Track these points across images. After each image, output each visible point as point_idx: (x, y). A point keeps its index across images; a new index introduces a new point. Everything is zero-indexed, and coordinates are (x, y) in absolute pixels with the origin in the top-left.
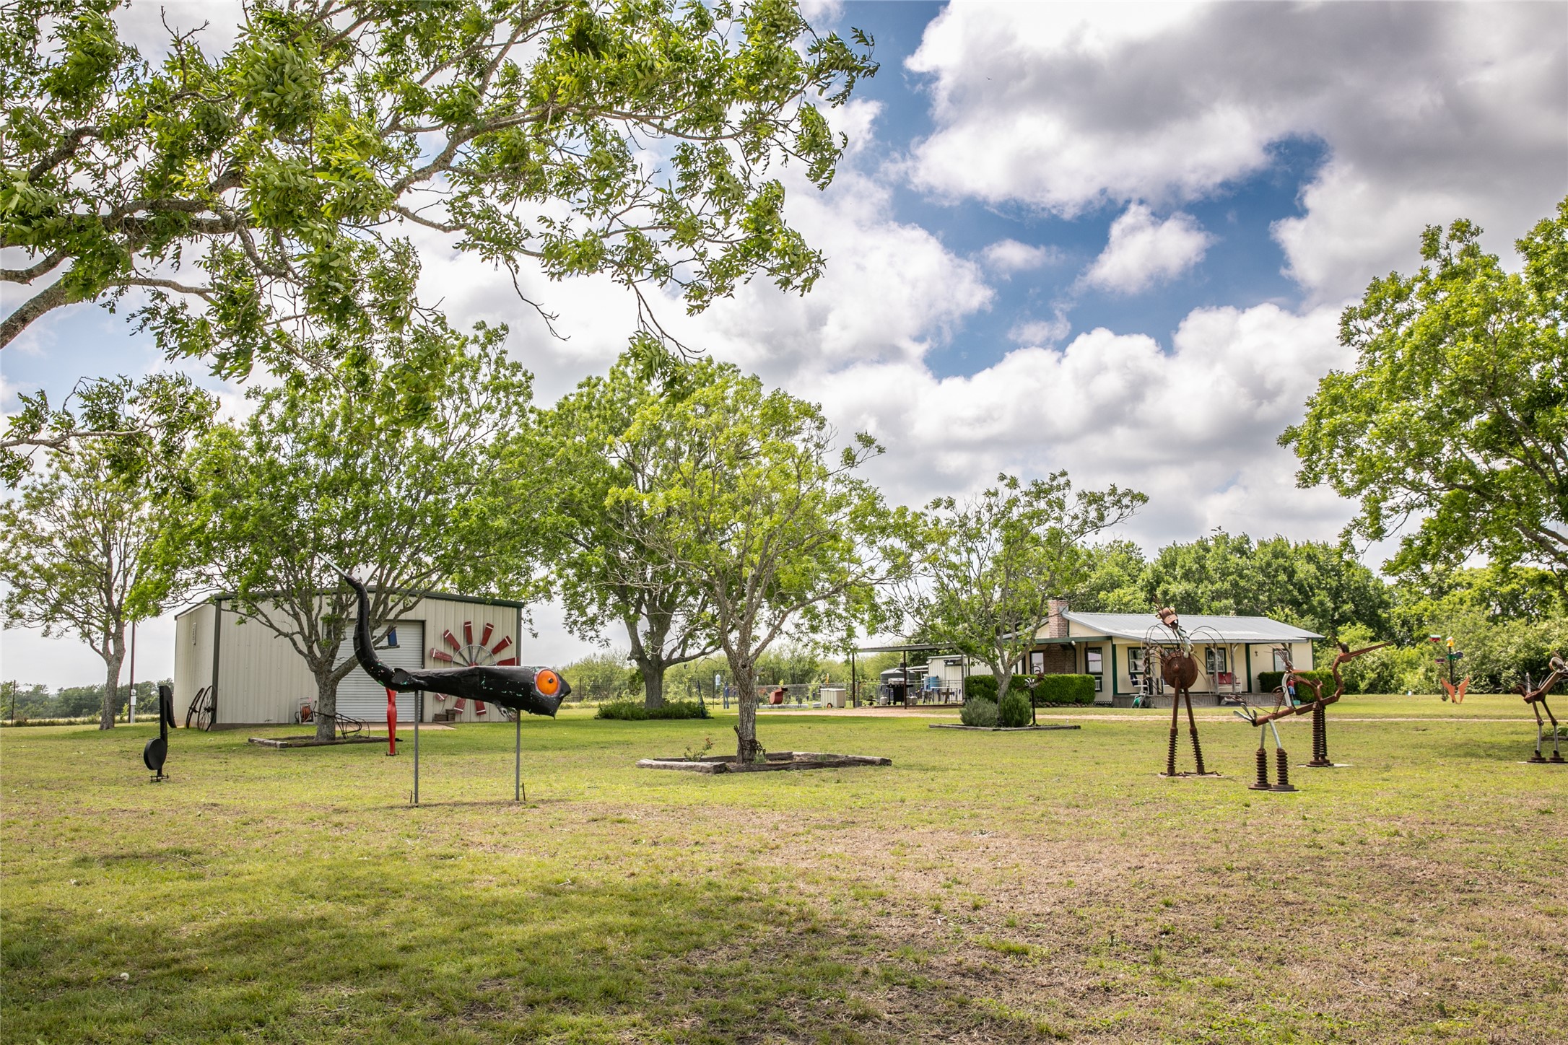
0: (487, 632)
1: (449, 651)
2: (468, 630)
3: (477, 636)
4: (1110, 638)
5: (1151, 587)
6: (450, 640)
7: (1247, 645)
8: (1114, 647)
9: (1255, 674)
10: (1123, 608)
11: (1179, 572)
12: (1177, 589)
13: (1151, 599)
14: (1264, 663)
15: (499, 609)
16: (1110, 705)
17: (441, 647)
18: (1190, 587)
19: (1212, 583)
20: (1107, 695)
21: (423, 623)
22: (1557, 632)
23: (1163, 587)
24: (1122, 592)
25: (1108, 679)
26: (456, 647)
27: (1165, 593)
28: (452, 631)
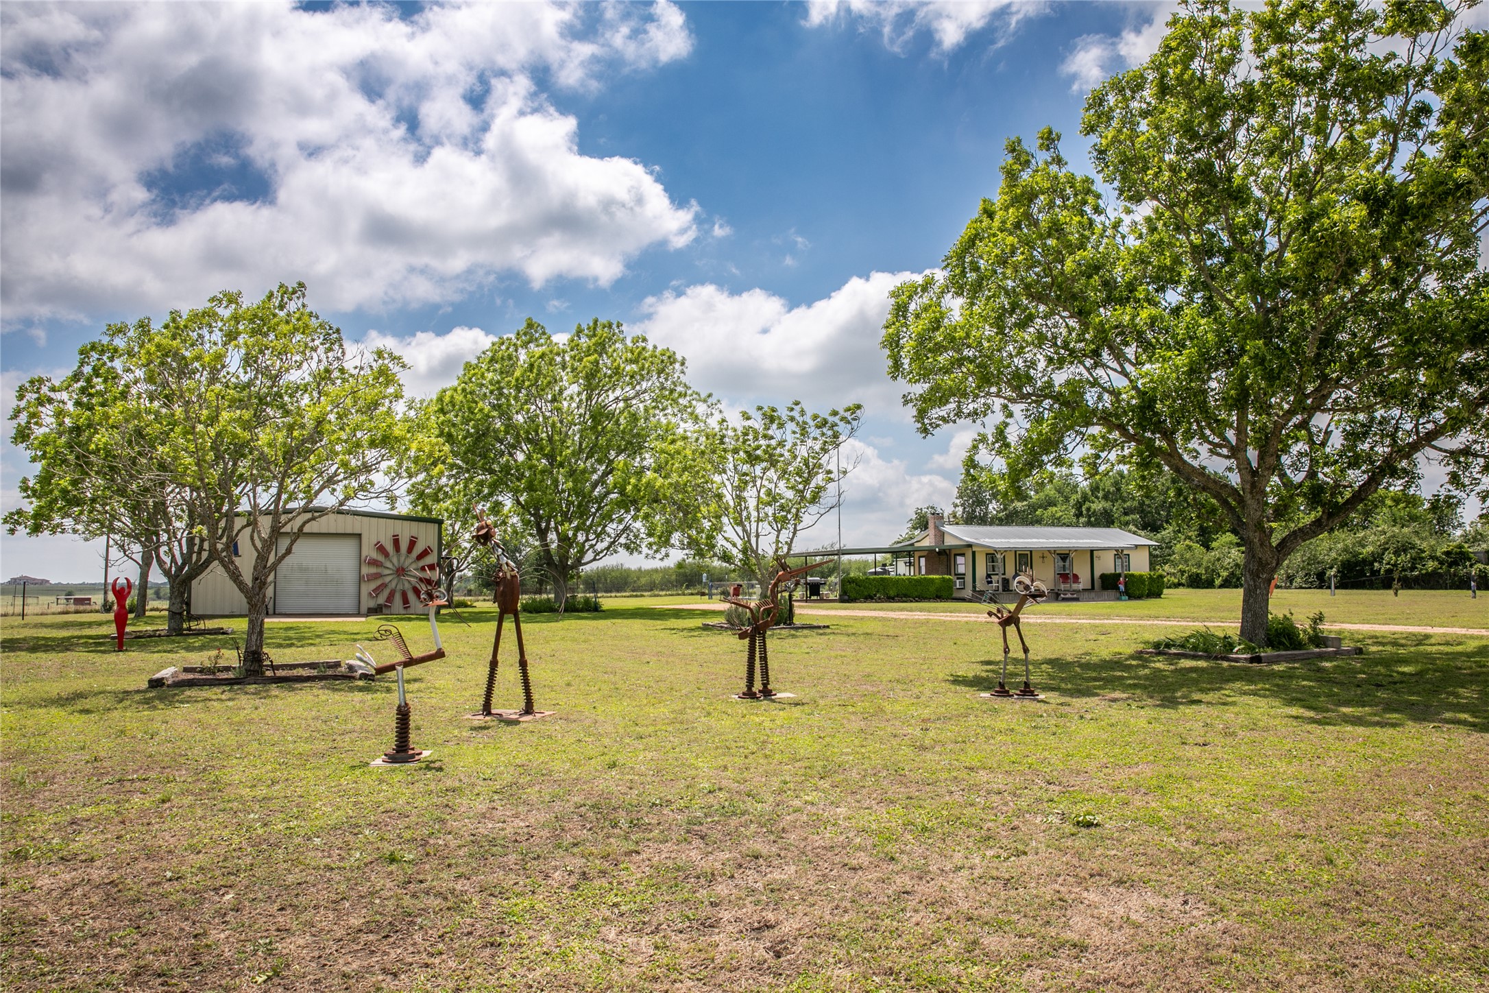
0: (412, 543)
1: (381, 558)
2: (396, 542)
3: (404, 546)
4: (970, 546)
5: (1079, 506)
6: (381, 549)
7: (1092, 552)
8: (974, 553)
9: (1097, 574)
10: (1056, 522)
11: (1100, 494)
12: (1098, 506)
13: (1079, 515)
14: (1106, 565)
15: (423, 525)
16: (970, 601)
17: (374, 555)
18: (1108, 505)
19: (1124, 501)
20: (968, 593)
21: (359, 535)
22: (1372, 538)
23: (1087, 504)
24: (1055, 509)
25: (969, 578)
26: (386, 554)
27: (1088, 509)
28: (383, 542)
